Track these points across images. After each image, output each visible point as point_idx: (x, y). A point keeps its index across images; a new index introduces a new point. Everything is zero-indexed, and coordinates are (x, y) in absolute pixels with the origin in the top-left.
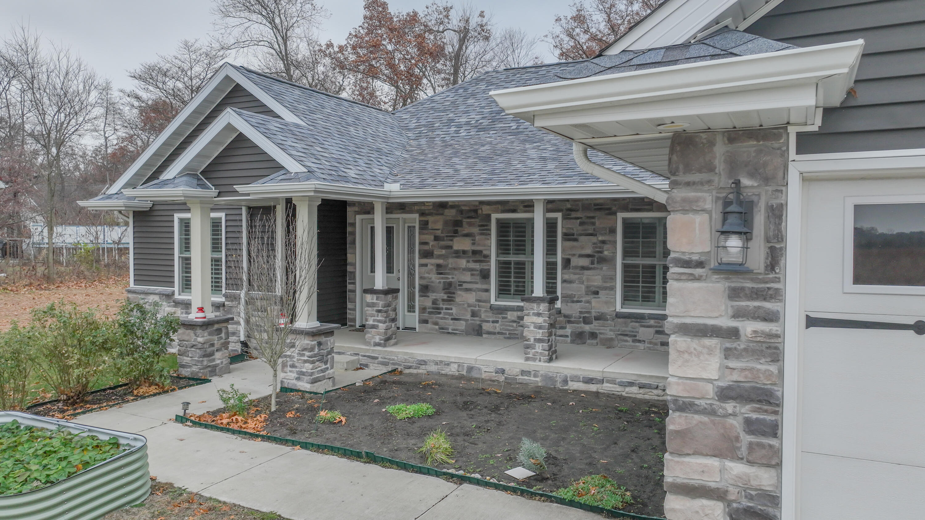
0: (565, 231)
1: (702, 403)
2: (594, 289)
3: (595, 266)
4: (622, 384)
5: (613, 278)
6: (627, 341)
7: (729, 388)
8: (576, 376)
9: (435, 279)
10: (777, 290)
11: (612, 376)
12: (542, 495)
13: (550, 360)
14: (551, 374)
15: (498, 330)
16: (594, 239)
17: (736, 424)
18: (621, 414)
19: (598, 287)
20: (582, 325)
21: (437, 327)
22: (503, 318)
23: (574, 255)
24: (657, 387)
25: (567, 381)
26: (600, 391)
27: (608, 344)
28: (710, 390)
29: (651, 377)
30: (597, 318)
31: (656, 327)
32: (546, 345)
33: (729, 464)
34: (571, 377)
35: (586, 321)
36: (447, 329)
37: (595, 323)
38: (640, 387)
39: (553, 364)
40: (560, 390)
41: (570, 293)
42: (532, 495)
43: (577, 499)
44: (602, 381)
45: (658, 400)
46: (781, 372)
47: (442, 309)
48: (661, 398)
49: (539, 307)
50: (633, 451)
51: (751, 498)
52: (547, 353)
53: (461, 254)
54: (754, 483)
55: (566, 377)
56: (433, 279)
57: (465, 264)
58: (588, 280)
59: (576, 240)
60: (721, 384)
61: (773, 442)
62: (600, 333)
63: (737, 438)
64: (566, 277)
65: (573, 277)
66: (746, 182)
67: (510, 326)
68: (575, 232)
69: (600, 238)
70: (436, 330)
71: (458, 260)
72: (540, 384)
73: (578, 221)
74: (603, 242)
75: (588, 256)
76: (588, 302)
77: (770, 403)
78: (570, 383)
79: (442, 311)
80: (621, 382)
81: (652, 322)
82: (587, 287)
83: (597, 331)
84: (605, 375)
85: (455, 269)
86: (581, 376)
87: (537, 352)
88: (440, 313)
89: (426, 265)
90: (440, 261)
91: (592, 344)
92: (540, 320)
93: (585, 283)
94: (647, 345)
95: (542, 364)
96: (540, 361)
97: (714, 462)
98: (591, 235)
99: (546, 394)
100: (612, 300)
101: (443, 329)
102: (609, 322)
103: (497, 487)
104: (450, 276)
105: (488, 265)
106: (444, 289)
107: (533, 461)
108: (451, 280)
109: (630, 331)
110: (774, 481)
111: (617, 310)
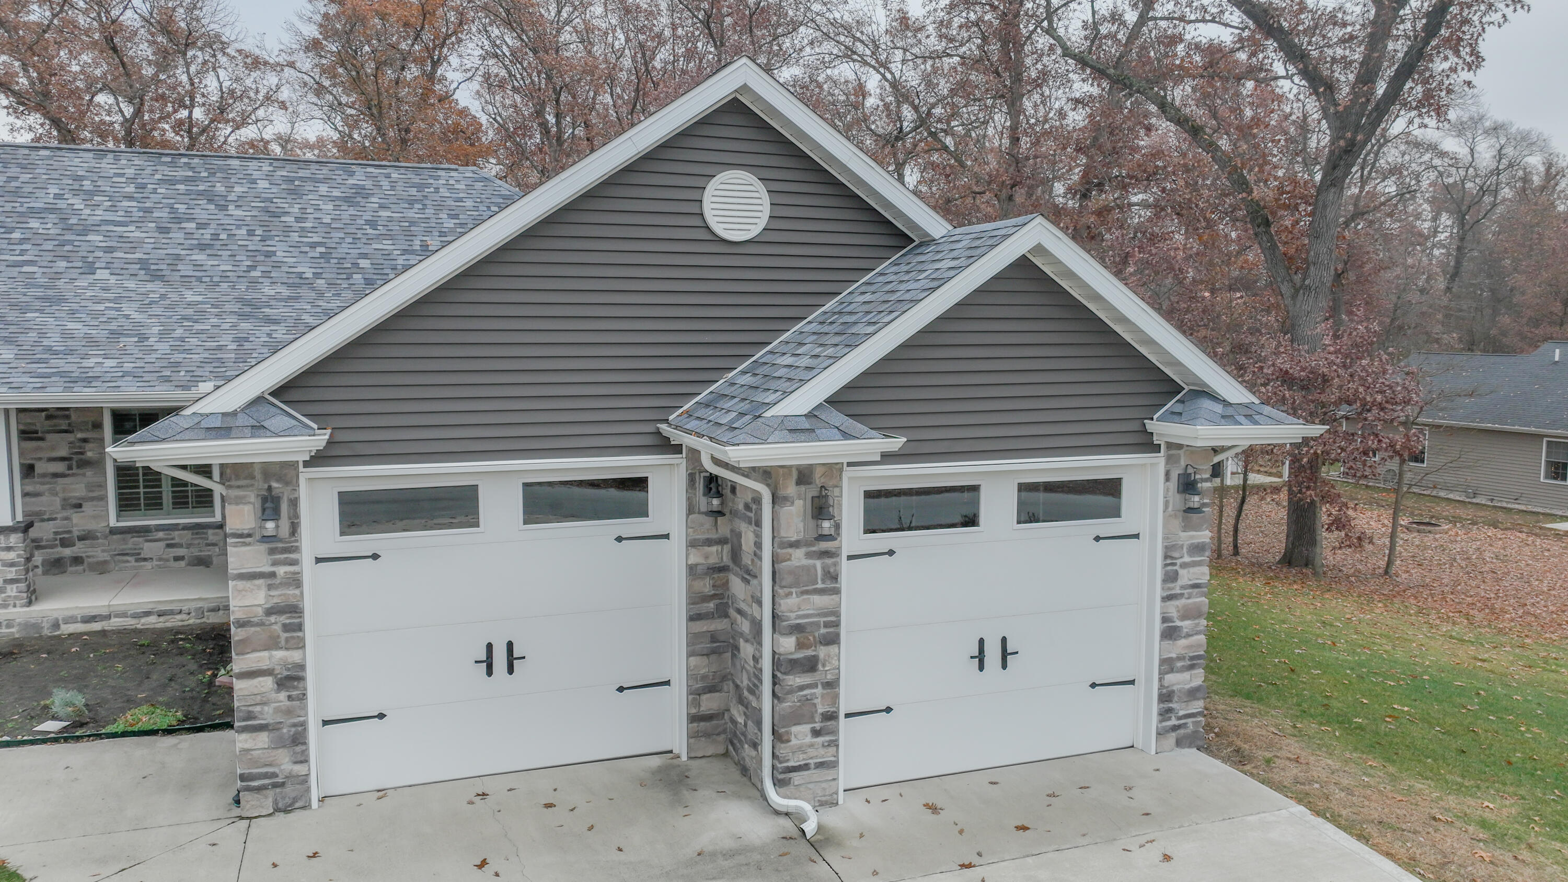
0: (22, 427)
1: (255, 619)
2: (75, 501)
3: (74, 471)
4: (136, 616)
5: (103, 486)
6: (128, 561)
7: (272, 608)
8: (71, 617)
10: (297, 547)
11: (123, 608)
12: (89, 736)
13: (30, 603)
14: (33, 621)
16: (70, 437)
17: (277, 628)
18: (143, 649)
19: (79, 499)
20: (60, 549)
23: (40, 459)
24: (180, 612)
25: (59, 625)
26: (106, 628)
27: (101, 568)
28: (260, 611)
29: (172, 602)
30: (81, 538)
31: (167, 539)
32: (23, 586)
33: (274, 653)
34: (63, 619)
35: (65, 543)
37: (79, 545)
38: (159, 616)
39: (32, 608)
40: (52, 638)
41: (38, 509)
42: (78, 739)
43: (130, 729)
44: (109, 617)
45: (183, 626)
46: (302, 593)
48: (186, 623)
49: (8, 539)
50: (171, 680)
51: (288, 669)
52: (25, 595)
54: (290, 660)
55: (57, 620)
58: (64, 490)
59: (42, 439)
60: (266, 606)
61: (300, 634)
62: (88, 557)
63: (278, 637)
64: (29, 488)
65: (39, 488)
66: (275, 485)
68: (38, 427)
69: (80, 435)
72: (17, 636)
73: (44, 414)
74: (85, 440)
75: (63, 459)
76: (67, 518)
77: (296, 612)
78: (63, 627)
80: (135, 613)
81: (161, 535)
82: (65, 499)
83: (84, 555)
84: (111, 609)
86: (79, 616)
87: (9, 597)
91: (76, 572)
92: (11, 556)
93: (61, 495)
94: (155, 563)
95: (18, 609)
96: (15, 606)
97: (265, 654)
98: (66, 431)
99: (31, 646)
100: (103, 513)
102: (100, 541)
103: (32, 742)
107: (70, 709)
109: (131, 549)
110: (301, 656)
111: (112, 525)
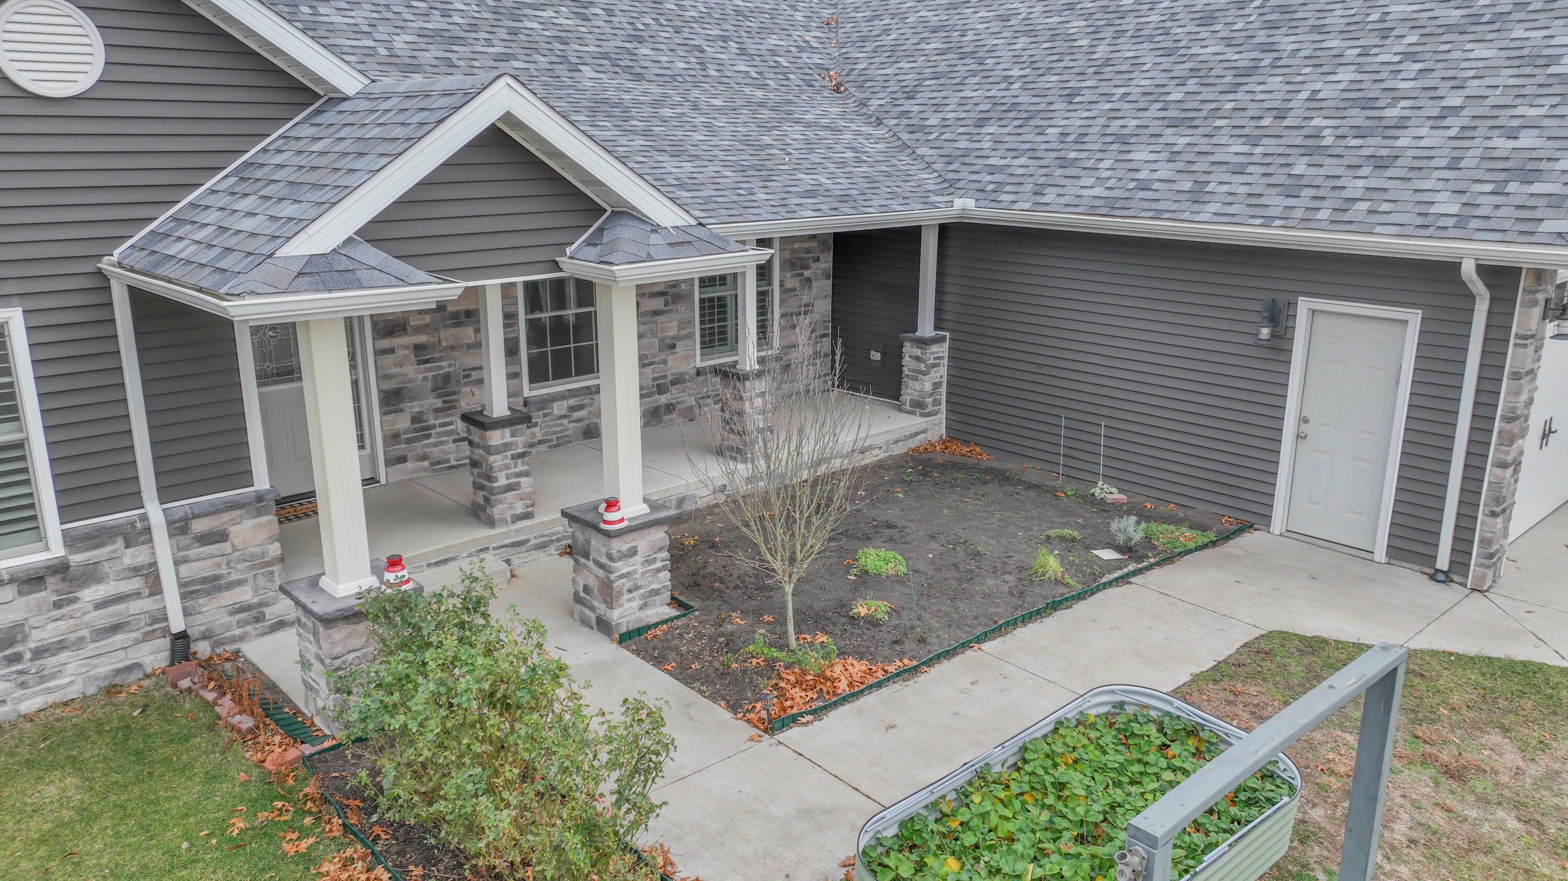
2: (668, 341)
3: (670, 307)
5: (691, 322)
9: (414, 373)
15: (539, 437)
19: (673, 338)
20: (658, 396)
21: (426, 463)
22: (545, 415)
23: (646, 296)
27: (688, 415)
30: (674, 383)
35: (661, 390)
36: (448, 461)
37: (674, 389)
47: (434, 427)
53: (463, 319)
56: (411, 375)
57: (473, 335)
58: (663, 329)
62: (678, 402)
65: (648, 328)
67: (557, 426)
70: (426, 470)
71: (460, 330)
75: (661, 295)
76: (663, 362)
79: (432, 432)
82: (662, 340)
83: (674, 401)
85: (452, 348)
88: (429, 436)
89: (392, 351)
90: (422, 338)
91: (669, 421)
93: (659, 335)
100: (691, 353)
101: (438, 463)
102: (688, 384)
104: (444, 364)
105: (514, 330)
106: (434, 390)
108: (447, 370)
109: (709, 391)
111: (697, 365)
